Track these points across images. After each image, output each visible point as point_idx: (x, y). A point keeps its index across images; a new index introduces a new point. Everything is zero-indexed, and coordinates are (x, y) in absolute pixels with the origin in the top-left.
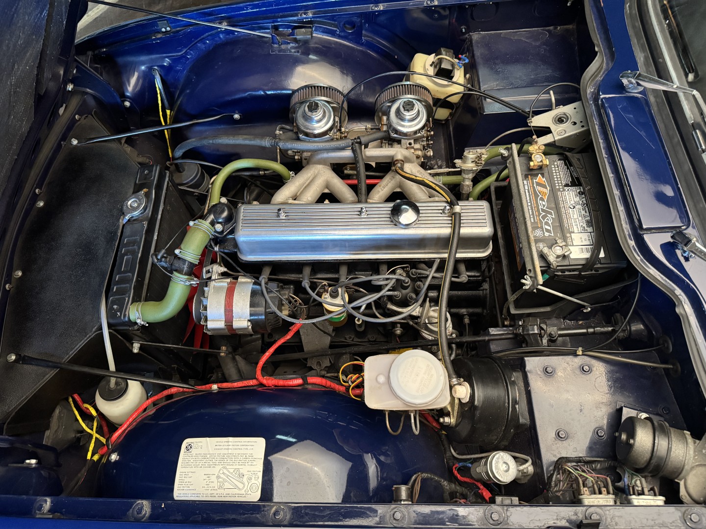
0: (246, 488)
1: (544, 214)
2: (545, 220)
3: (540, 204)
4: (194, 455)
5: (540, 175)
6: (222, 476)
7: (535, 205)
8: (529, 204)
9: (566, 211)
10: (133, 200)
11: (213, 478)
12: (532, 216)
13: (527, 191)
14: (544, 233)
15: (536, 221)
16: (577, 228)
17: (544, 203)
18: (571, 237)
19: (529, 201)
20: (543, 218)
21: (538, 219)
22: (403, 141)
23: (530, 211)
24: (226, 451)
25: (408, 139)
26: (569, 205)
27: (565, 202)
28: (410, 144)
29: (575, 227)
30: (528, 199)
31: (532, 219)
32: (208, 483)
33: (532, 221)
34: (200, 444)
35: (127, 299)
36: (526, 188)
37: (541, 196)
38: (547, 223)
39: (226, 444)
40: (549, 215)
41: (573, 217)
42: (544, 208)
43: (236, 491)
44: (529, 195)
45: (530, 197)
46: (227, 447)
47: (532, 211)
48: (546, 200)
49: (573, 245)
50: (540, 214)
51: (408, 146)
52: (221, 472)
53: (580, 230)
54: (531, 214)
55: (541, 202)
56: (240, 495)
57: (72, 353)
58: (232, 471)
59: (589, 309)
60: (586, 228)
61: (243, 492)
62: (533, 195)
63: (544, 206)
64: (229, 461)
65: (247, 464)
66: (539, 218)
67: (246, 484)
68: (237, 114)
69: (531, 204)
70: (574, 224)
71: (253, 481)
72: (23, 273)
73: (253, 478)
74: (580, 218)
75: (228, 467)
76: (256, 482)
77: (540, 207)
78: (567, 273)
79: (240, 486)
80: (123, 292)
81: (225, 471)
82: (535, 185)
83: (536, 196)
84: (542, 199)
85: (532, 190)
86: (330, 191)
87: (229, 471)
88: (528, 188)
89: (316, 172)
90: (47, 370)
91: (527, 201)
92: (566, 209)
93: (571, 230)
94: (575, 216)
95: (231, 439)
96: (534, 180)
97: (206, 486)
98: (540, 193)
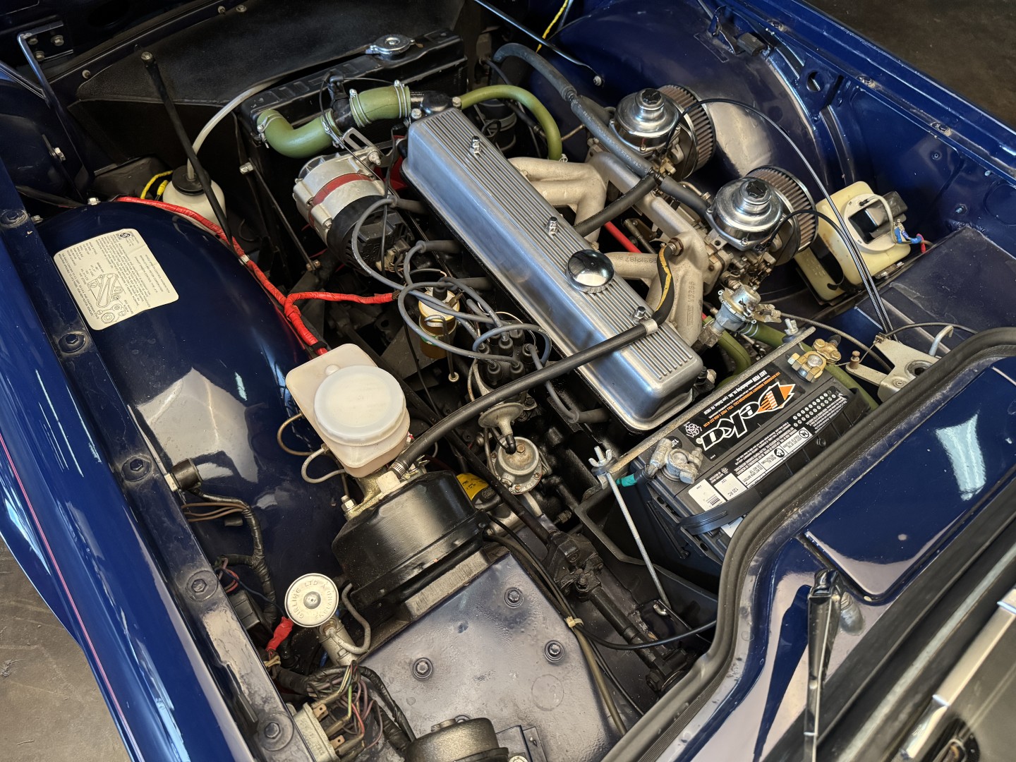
0: (103, 309)
1: (732, 421)
2: (722, 429)
3: (745, 409)
4: (118, 243)
5: (794, 385)
6: (105, 279)
7: (736, 403)
8: (731, 395)
9: (764, 449)
10: (396, 39)
11: (99, 273)
12: (713, 408)
13: (750, 382)
14: (699, 436)
15: (710, 417)
16: (749, 477)
17: (750, 413)
18: (725, 475)
19: (735, 392)
20: (725, 424)
21: (716, 418)
22: (713, 232)
23: (721, 402)
24: (138, 267)
25: (721, 235)
26: (779, 447)
27: (778, 439)
28: (718, 243)
29: (747, 473)
30: (739, 390)
31: (709, 411)
32: (89, 271)
33: (706, 413)
34: (135, 242)
35: (277, 102)
36: (755, 379)
37: (758, 403)
38: (718, 434)
39: (149, 264)
40: (735, 428)
41: (763, 463)
42: (742, 418)
43: (94, 302)
44: (746, 388)
45: (744, 390)
46: (144, 266)
47: (722, 406)
48: (757, 413)
49: (713, 485)
50: (727, 415)
51: (713, 243)
52: (110, 276)
53: (748, 482)
54: (716, 405)
55: (749, 408)
56: (91, 309)
57: (186, 101)
58: (117, 284)
59: (664, 613)
61: (97, 309)
62: (751, 393)
63: (746, 415)
64: (127, 276)
65: (134, 295)
66: (718, 420)
67: (109, 307)
68: (601, 78)
69: (733, 398)
70: (751, 468)
71: (116, 312)
72: (246, 12)
73: (120, 310)
75: (120, 279)
76: (117, 316)
77: (739, 411)
78: (663, 507)
79: (103, 302)
80: (282, 95)
81: (112, 280)
82: (770, 388)
83: (755, 397)
84: (754, 408)
85: (759, 387)
86: (577, 211)
87: (115, 282)
88: (757, 382)
89: (587, 176)
90: (156, 94)
91: (734, 389)
92: (768, 447)
93: (736, 470)
95: (158, 266)
96: (778, 383)
97: (84, 272)
98: (763, 400)
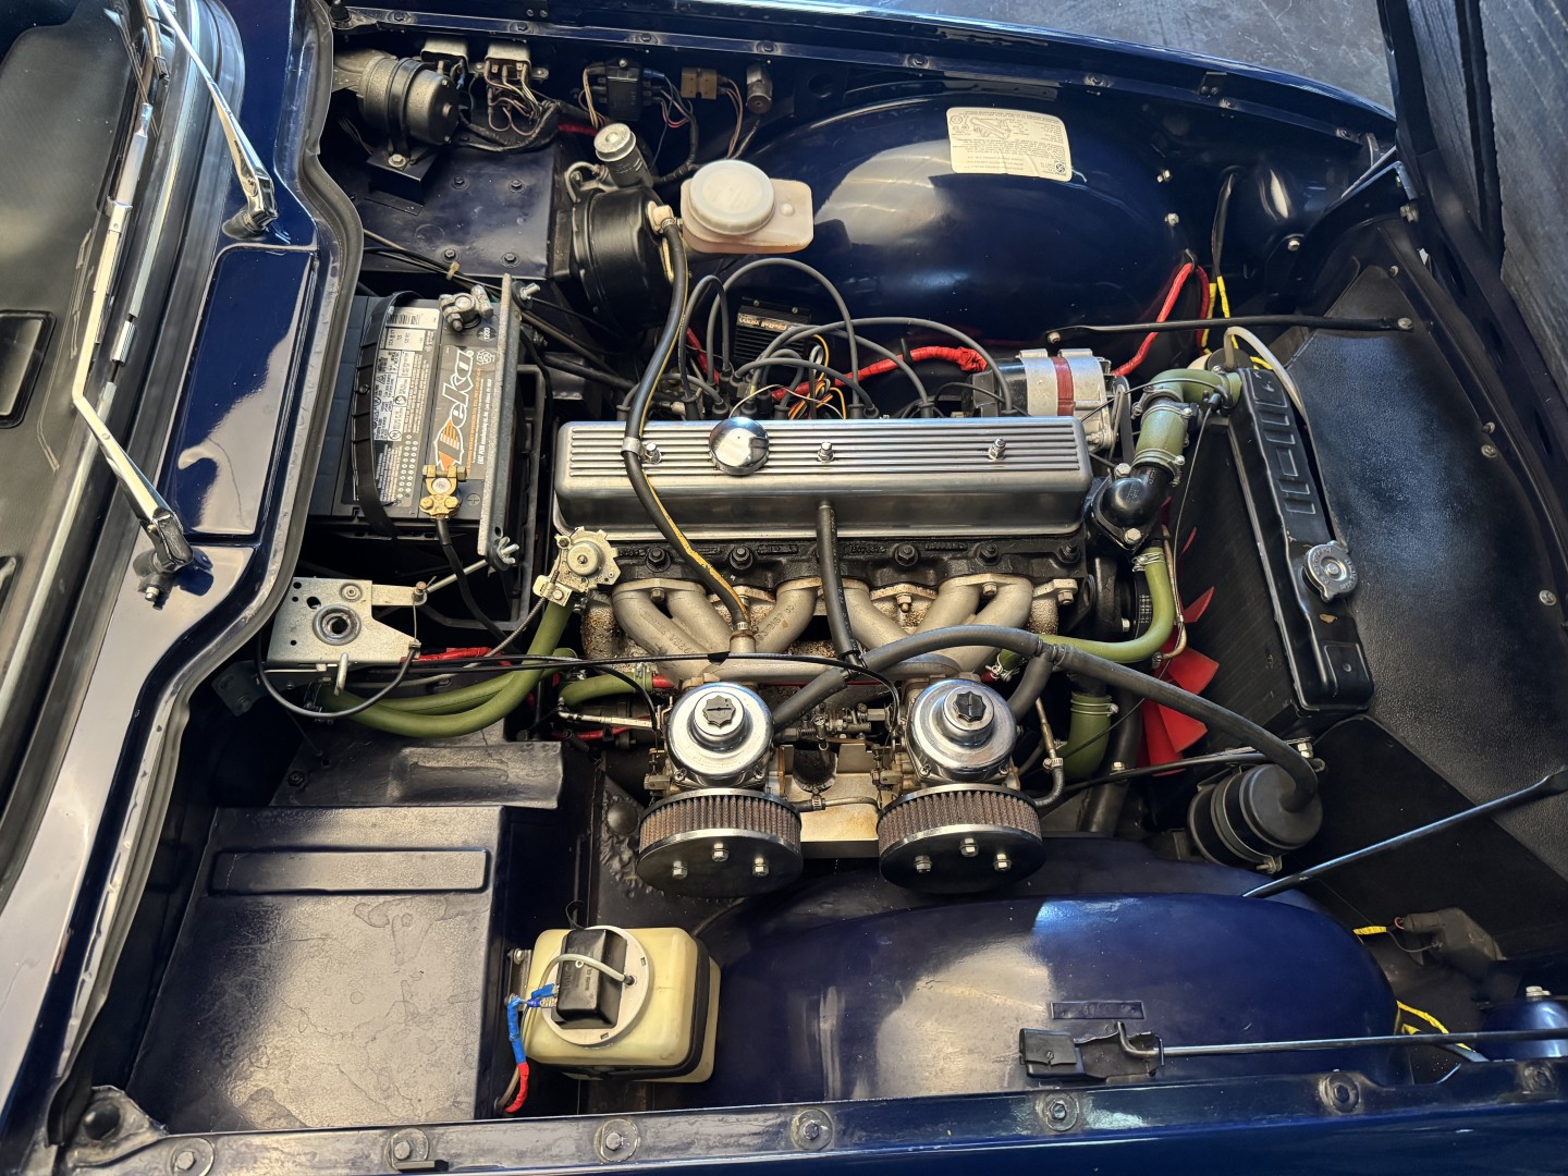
0: (968, 120)
1: (462, 392)
2: (464, 379)
4: (1051, 160)
8: (486, 414)
9: (415, 393)
11: (1015, 131)
12: (488, 390)
13: (483, 442)
14: (474, 357)
15: (482, 380)
16: (406, 360)
17: (456, 413)
18: (425, 345)
19: (486, 420)
20: (466, 384)
21: (477, 383)
23: (487, 400)
24: (1006, 155)
26: (405, 405)
27: (412, 411)
29: (411, 361)
30: (485, 425)
32: (1021, 127)
33: (490, 381)
34: (1046, 170)
35: (1255, 399)
36: (482, 448)
37: (457, 427)
38: (462, 372)
39: (1008, 165)
40: (454, 388)
41: (406, 381)
42: (458, 402)
44: (480, 432)
45: (481, 429)
46: (1006, 160)
47: (484, 398)
49: (427, 330)
52: (1006, 135)
54: (489, 395)
55: (461, 416)
56: (972, 113)
58: (992, 135)
60: (390, 357)
62: (472, 432)
63: (457, 408)
64: (999, 145)
65: (973, 141)
67: (968, 123)
69: (482, 413)
70: (411, 368)
71: (960, 126)
72: (1482, 454)
74: (393, 376)
76: (955, 126)
77: (466, 406)
79: (974, 121)
80: (1269, 412)
81: (1000, 135)
82: (463, 451)
84: (457, 421)
85: (470, 443)
87: (996, 135)
88: (478, 448)
90: (1340, 320)
91: (489, 422)
92: (414, 397)
93: (421, 357)
94: (401, 381)
97: (1022, 124)
98: (457, 434)
